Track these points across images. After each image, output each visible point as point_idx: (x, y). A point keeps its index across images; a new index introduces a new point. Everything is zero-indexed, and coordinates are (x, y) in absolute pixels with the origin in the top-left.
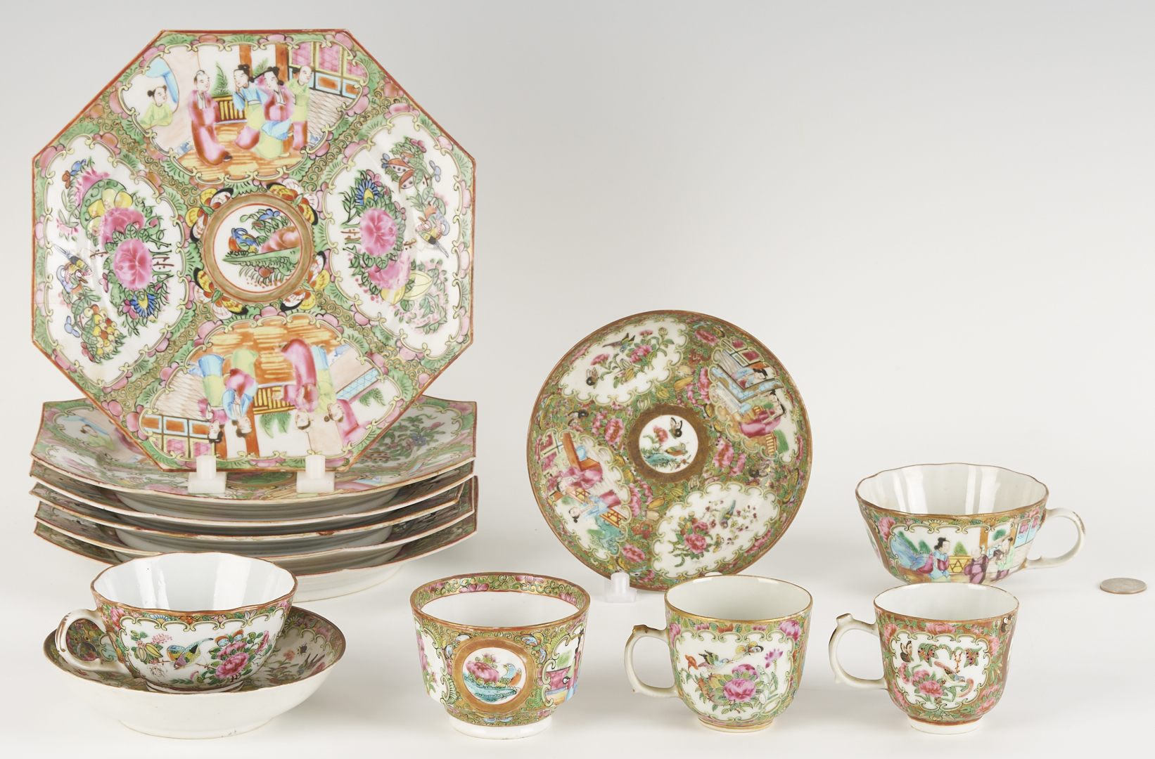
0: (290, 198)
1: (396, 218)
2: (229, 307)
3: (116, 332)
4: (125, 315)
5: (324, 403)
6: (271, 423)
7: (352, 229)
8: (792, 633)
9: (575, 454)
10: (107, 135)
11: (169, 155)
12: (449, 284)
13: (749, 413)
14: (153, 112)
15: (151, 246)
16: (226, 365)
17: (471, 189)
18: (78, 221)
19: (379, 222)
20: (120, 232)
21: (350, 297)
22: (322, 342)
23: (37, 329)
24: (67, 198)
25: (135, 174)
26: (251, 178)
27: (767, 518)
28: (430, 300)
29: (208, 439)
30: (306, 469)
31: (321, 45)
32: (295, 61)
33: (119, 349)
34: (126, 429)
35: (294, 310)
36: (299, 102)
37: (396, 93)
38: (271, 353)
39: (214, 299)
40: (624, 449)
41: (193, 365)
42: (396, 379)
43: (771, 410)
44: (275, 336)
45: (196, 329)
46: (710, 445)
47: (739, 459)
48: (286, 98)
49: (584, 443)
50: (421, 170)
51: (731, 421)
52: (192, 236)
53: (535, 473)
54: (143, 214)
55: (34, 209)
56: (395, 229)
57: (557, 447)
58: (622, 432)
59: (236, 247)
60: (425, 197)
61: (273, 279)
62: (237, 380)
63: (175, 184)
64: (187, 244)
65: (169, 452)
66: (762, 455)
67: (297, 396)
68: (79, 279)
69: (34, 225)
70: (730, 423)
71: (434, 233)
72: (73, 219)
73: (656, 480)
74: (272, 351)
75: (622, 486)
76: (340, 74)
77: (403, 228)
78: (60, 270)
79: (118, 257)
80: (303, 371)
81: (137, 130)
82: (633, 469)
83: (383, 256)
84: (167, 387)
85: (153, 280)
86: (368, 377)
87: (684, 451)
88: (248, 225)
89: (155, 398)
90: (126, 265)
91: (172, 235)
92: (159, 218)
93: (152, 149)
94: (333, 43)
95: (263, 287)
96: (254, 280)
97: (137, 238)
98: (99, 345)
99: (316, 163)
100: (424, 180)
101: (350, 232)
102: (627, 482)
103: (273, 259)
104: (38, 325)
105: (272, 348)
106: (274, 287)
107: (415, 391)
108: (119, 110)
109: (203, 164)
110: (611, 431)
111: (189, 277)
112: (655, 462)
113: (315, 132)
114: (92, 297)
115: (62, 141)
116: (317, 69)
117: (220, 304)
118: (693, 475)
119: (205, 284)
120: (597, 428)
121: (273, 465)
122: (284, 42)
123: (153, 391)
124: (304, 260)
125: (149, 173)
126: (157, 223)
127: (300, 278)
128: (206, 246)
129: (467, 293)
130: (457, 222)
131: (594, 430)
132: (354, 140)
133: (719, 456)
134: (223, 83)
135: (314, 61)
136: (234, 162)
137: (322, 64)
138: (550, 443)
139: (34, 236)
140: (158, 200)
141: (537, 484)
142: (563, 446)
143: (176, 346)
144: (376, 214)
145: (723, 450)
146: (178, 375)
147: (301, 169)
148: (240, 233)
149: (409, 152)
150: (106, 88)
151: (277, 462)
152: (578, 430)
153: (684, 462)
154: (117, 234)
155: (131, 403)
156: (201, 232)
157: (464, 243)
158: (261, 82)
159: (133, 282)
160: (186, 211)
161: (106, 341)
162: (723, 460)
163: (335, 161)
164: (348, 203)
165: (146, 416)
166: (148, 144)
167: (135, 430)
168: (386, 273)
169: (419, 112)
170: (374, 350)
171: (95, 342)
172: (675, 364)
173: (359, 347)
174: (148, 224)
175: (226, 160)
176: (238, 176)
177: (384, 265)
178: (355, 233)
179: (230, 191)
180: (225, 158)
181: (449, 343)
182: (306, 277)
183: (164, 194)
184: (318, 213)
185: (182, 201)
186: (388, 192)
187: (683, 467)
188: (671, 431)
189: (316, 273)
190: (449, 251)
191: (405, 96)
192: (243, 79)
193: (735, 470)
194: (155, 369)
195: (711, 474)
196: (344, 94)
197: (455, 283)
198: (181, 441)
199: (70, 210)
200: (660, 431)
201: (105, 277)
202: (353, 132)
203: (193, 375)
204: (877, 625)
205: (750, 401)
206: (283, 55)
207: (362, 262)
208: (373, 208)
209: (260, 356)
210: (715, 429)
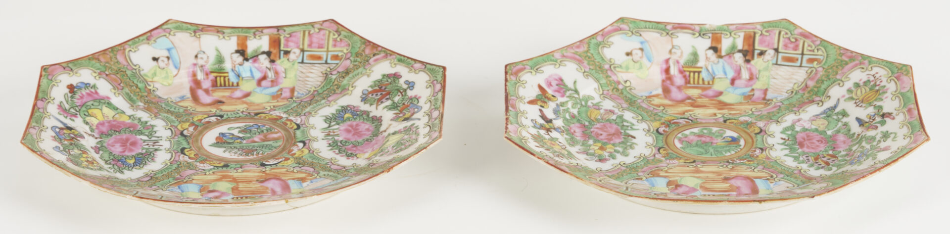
0: (276, 119)
2: (211, 164)
4: (112, 164)
7: (331, 130)
10: (112, 76)
15: (142, 137)
16: (205, 188)
18: (77, 113)
19: (357, 126)
21: (327, 159)
22: (298, 178)
24: (70, 98)
25: (134, 106)
26: (241, 111)
31: (309, 32)
32: (286, 46)
35: (274, 165)
36: (288, 74)
38: (249, 184)
39: (198, 160)
41: (172, 187)
44: (254, 176)
48: (276, 73)
52: (182, 134)
54: (139, 124)
55: (37, 93)
61: (255, 153)
62: (215, 194)
63: (170, 112)
64: (175, 137)
68: (72, 137)
69: (35, 100)
71: (408, 115)
72: (73, 111)
76: (325, 50)
78: (55, 127)
79: (111, 140)
80: (278, 189)
83: (361, 140)
85: (143, 151)
90: (117, 144)
91: (164, 133)
92: (153, 126)
93: (153, 96)
94: (320, 30)
95: (246, 157)
96: (237, 154)
97: (130, 133)
99: (301, 104)
101: (329, 132)
103: (256, 146)
104: (28, 139)
105: (251, 182)
106: (255, 157)
108: (125, 63)
111: (176, 151)
115: (70, 66)
117: (202, 162)
119: (190, 154)
122: (277, 33)
124: (287, 145)
125: (148, 107)
126: (151, 128)
127: (280, 152)
128: (194, 139)
132: (336, 92)
134: (220, 60)
135: (303, 44)
137: (309, 46)
139: (34, 105)
140: (154, 118)
143: (158, 180)
144: (355, 123)
147: (289, 107)
150: (114, 46)
154: (113, 131)
156: (191, 133)
158: (255, 61)
159: (123, 151)
160: (178, 123)
161: (91, 165)
163: (319, 103)
164: (329, 120)
166: (149, 93)
168: (362, 147)
173: (334, 178)
174: (142, 128)
175: (219, 104)
176: (229, 110)
177: (361, 144)
178: (333, 132)
179: (221, 116)
182: (286, 152)
183: (160, 116)
184: (300, 125)
185: (175, 119)
186: (366, 112)
189: (296, 149)
192: (239, 59)
196: (328, 62)
199: (71, 105)
202: (334, 87)
203: (172, 191)
206: (275, 42)
207: (339, 144)
208: (350, 121)
209: (238, 185)
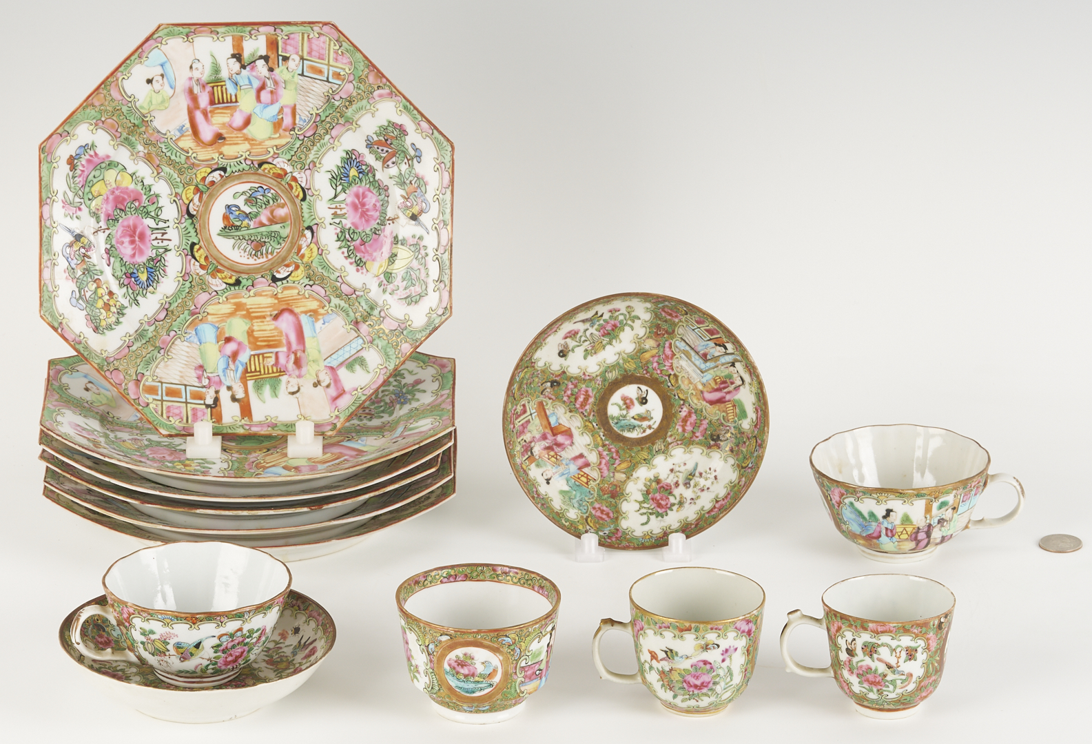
0: (281, 176)
1: (380, 194)
2: (223, 278)
3: (118, 304)
4: (126, 287)
5: (312, 370)
6: (263, 388)
7: (338, 205)
8: (746, 631)
9: (548, 420)
10: (108, 120)
11: (166, 137)
12: (429, 259)
13: (710, 382)
14: (151, 98)
15: (150, 222)
16: (220, 333)
17: (450, 171)
18: (82, 201)
19: (363, 199)
20: (120, 209)
21: (337, 269)
22: (310, 311)
23: (45, 304)
24: (72, 180)
25: (134, 155)
26: (244, 157)
27: (727, 481)
28: (412, 273)
29: (205, 404)
30: (297, 433)
31: (308, 36)
32: (285, 50)
33: (120, 320)
34: (127, 397)
35: (285, 282)
36: (287, 87)
37: (379, 80)
38: (263, 322)
39: (209, 271)
40: (593, 415)
41: (190, 333)
42: (380, 347)
43: (731, 380)
44: (266, 305)
45: (193, 300)
46: (673, 412)
47: (701, 424)
48: (276, 83)
49: (556, 410)
50: (403, 152)
51: (693, 389)
52: (188, 212)
53: (510, 442)
54: (143, 192)
55: (41, 192)
56: (378, 205)
57: (531, 414)
58: (591, 400)
59: (229, 222)
60: (407, 176)
61: (264, 252)
62: (231, 347)
63: (172, 163)
64: (183, 220)
65: (168, 417)
66: (723, 421)
67: (287, 362)
68: (82, 255)
69: (41, 206)
70: (693, 391)
71: (416, 210)
72: (77, 200)
73: (623, 444)
74: (264, 320)
75: (592, 450)
76: (326, 62)
77: (386, 205)
78: (65, 247)
79: (119, 233)
80: (293, 338)
81: (137, 115)
82: (602, 434)
83: (368, 231)
84: (166, 355)
85: (152, 254)
86: (354, 345)
87: (649, 418)
88: (240, 202)
89: (154, 366)
90: (127, 240)
91: (170, 212)
92: (157, 196)
93: (151, 132)
94: (320, 34)
95: (255, 260)
96: (247, 253)
97: (136, 214)
98: (102, 317)
99: (304, 144)
100: (406, 160)
101: (336, 208)
102: (596, 446)
103: (264, 234)
104: (45, 300)
105: (264, 317)
106: (265, 259)
107: (398, 360)
108: (120, 98)
109: (198, 145)
110: (581, 399)
111: (185, 251)
112: (623, 430)
113: (303, 114)
114: (95, 272)
115: (66, 128)
116: (305, 57)
117: (214, 276)
118: (658, 439)
119: (200, 257)
120: (569, 397)
121: (265, 429)
122: (274, 33)
123: (153, 359)
124: (293, 234)
125: (148, 153)
126: (156, 201)
127: (289, 251)
128: (201, 222)
129: (446, 268)
130: (437, 201)
131: (565, 399)
132: (340, 122)
133: (682, 422)
134: (216, 70)
135: (302, 50)
136: (227, 142)
137: (310, 53)
138: (525, 412)
139: (41, 217)
140: (156, 178)
141: (512, 451)
142: (536, 414)
143: (174, 315)
144: (361, 191)
145: (686, 416)
146: (176, 343)
147: (291, 148)
148: (234, 209)
149: (392, 134)
150: (108, 78)
151: (269, 426)
152: (550, 399)
153: (650, 427)
154: (118, 211)
155: (132, 371)
156: (197, 209)
157: (444, 221)
158: (252, 69)
159: (134, 255)
160: (183, 189)
161: (109, 313)
162: (686, 425)
163: (322, 141)
164: (335, 181)
165: (147, 383)
166: (146, 127)
167: (137, 397)
168: (371, 246)
169: (401, 98)
170: (359, 319)
171: (99, 314)
172: (641, 338)
173: (345, 316)
174: (147, 201)
175: (220, 141)
176: (231, 156)
177: (369, 239)
178: (341, 209)
179: (224, 169)
180: (219, 139)
181: (430, 315)
182: (295, 250)
183: (162, 174)
184: (306, 190)
185: (178, 180)
186: (372, 170)
187: (649, 432)
188: (637, 399)
189: (304, 246)
190: (429, 228)
191: (388, 83)
192: (236, 66)
193: (697, 434)
194: (154, 338)
195: (675, 439)
196: (330, 80)
197: (435, 258)
198: (180, 407)
199: (74, 191)
200: (627, 399)
201: (107, 251)
202: (339, 114)
203: (190, 342)
204: (824, 620)
205: (712, 371)
206: (273, 44)
207: (347, 236)
208: (358, 185)
209: (252, 324)
210: (679, 397)
